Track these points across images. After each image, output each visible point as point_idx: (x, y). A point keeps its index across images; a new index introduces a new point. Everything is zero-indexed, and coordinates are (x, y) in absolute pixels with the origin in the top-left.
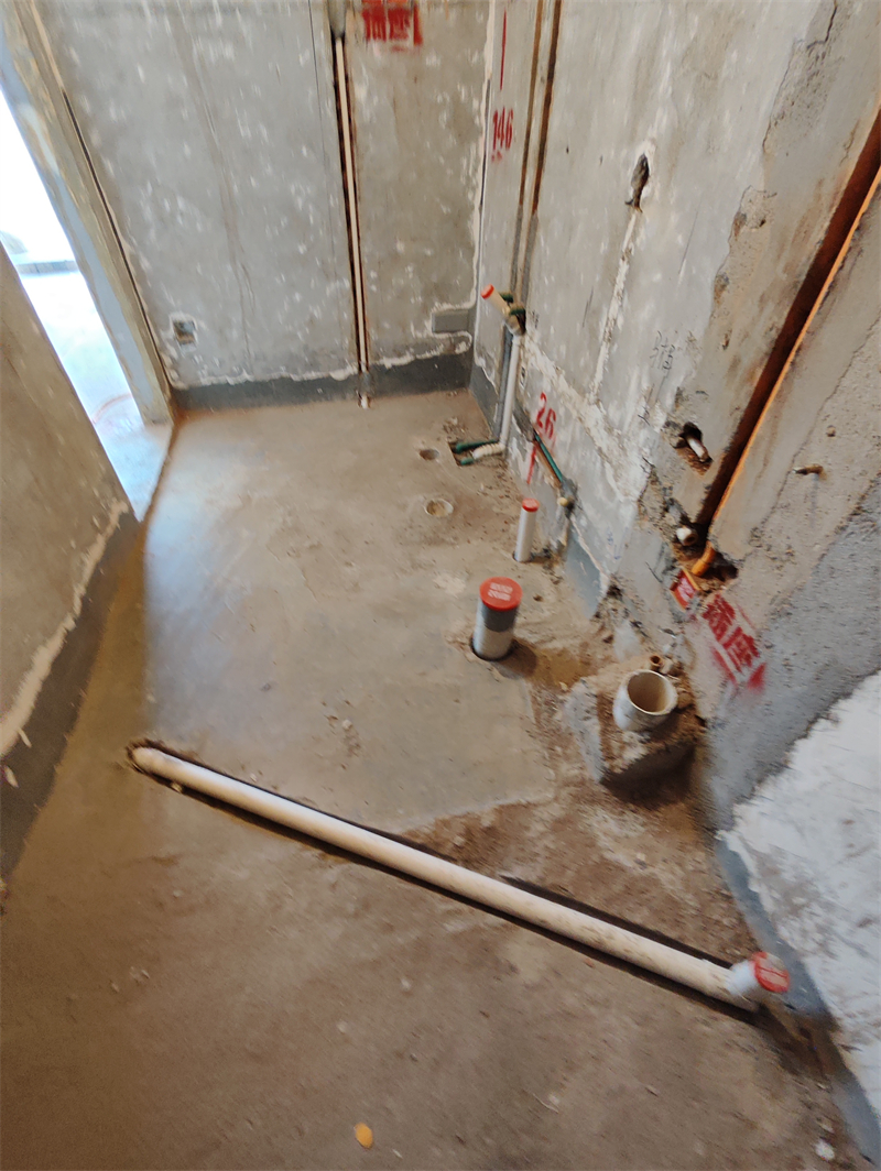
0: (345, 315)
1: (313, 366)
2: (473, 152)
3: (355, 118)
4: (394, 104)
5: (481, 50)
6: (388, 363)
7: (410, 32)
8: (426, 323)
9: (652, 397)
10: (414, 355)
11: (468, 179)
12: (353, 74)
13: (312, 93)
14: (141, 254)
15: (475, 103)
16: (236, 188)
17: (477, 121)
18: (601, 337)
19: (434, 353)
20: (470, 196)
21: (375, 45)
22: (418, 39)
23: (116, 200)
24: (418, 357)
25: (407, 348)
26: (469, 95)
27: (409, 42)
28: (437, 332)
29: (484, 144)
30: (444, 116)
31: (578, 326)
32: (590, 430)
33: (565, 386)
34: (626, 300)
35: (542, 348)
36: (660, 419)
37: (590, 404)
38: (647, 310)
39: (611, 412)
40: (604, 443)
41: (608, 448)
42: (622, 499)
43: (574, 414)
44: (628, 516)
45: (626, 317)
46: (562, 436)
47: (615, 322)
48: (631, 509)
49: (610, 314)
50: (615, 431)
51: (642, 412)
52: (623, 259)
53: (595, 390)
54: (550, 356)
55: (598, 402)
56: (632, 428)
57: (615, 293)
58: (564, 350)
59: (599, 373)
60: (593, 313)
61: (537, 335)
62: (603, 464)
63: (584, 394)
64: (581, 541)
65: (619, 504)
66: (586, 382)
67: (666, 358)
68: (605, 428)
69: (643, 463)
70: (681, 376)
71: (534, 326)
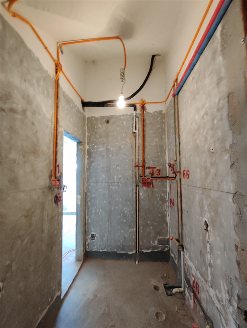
0: (134, 237)
1: (123, 250)
2: (166, 205)
3: (140, 198)
4: (148, 196)
5: (166, 188)
6: (145, 251)
7: (151, 186)
8: (155, 241)
9: (230, 294)
10: (152, 250)
11: (165, 209)
12: (140, 191)
13: (131, 194)
14: (89, 219)
15: (166, 196)
16: (113, 209)
17: (166, 199)
18: (207, 264)
19: (158, 250)
20: (166, 213)
21: (144, 188)
22: (153, 186)
23: (88, 209)
24: (153, 250)
25: (150, 247)
26: (164, 195)
27: (151, 187)
28: (158, 244)
29: (168, 203)
30: (159, 198)
31: (199, 257)
32: (212, 298)
33: (200, 276)
34: (211, 255)
35: (190, 259)
36: (235, 304)
37: (209, 287)
38: (219, 262)
39: (217, 294)
40: (218, 306)
41: (220, 309)
43: (205, 288)
45: (213, 260)
46: (203, 295)
47: (210, 261)
49: (208, 258)
50: (221, 302)
51: (228, 298)
52: (208, 243)
53: (210, 282)
54: (193, 263)
55: (212, 287)
56: (226, 304)
57: (208, 252)
58: (197, 263)
59: (210, 276)
60: (203, 255)
61: (188, 254)
62: (220, 316)
63: (206, 282)
66: (206, 277)
67: (230, 280)
68: (217, 299)
69: (235, 322)
70: (237, 290)
71: (186, 251)
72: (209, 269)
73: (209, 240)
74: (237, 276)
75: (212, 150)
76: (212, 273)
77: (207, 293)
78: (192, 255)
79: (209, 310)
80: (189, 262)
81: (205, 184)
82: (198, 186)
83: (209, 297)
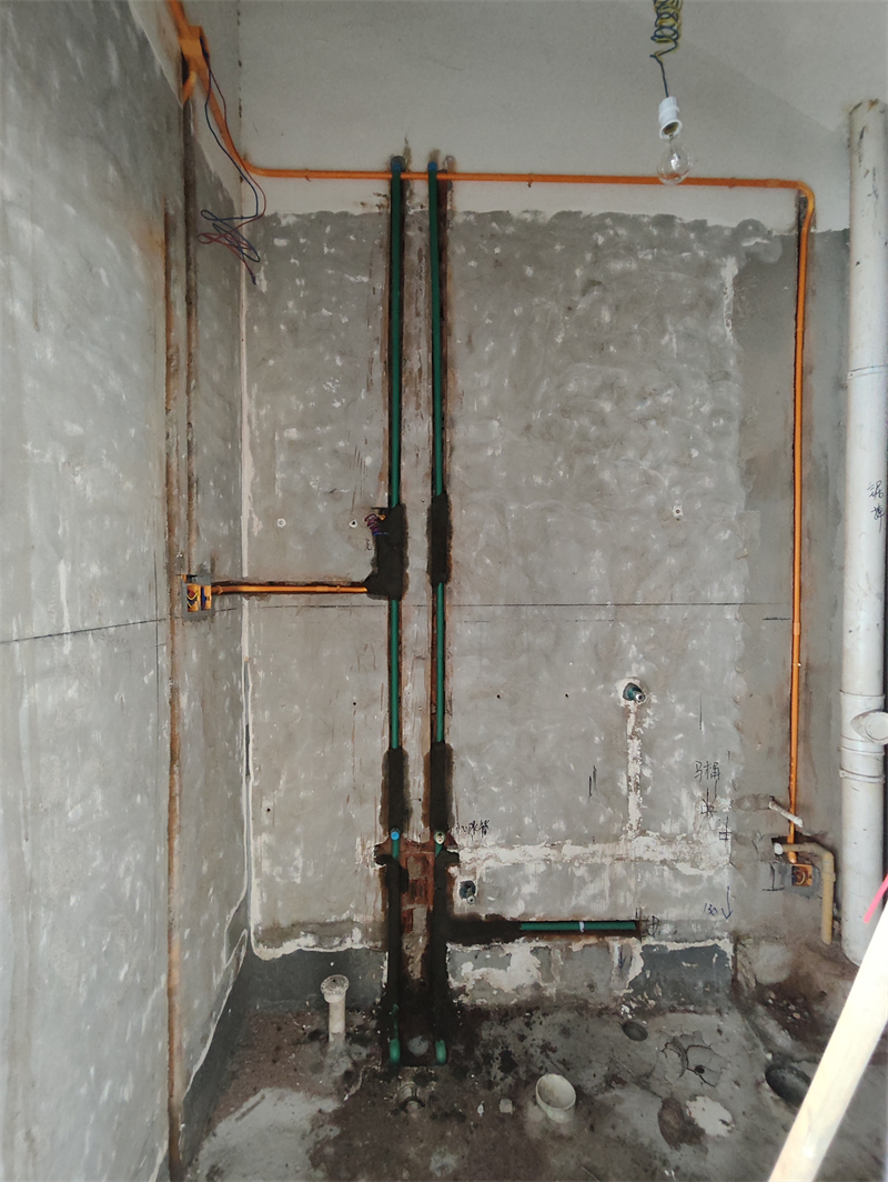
2: (240, 727)
3: (180, 730)
9: (710, 797)
11: (239, 754)
12: (179, 683)
15: (240, 684)
17: (241, 699)
18: (625, 791)
19: (228, 993)
25: (211, 1017)
26: (237, 679)
28: (229, 956)
29: (245, 717)
30: (227, 702)
31: (581, 798)
32: (640, 858)
33: (579, 850)
34: (647, 759)
35: (509, 843)
36: (725, 804)
37: (630, 841)
38: (678, 756)
39: (666, 829)
40: (667, 853)
41: (674, 853)
42: (711, 873)
43: (607, 861)
44: (725, 878)
45: (653, 767)
46: (591, 889)
47: (641, 775)
48: (726, 871)
49: (631, 773)
50: (679, 838)
51: (705, 809)
52: (631, 738)
53: (635, 828)
54: (533, 842)
55: (643, 833)
56: (698, 824)
57: (631, 759)
58: (560, 826)
59: (635, 815)
60: (604, 781)
61: (490, 839)
62: (673, 869)
63: (616, 839)
64: (672, 947)
65: (710, 879)
66: (616, 828)
67: (711, 771)
68: (663, 844)
69: (723, 836)
70: (731, 773)
71: (478, 834)
72: (634, 799)
73: (637, 729)
74: (735, 748)
75: (674, 511)
76: (647, 800)
77: (621, 862)
78: (527, 821)
79: (625, 897)
80: (497, 859)
81: (635, 592)
82: (594, 600)
83: (627, 867)
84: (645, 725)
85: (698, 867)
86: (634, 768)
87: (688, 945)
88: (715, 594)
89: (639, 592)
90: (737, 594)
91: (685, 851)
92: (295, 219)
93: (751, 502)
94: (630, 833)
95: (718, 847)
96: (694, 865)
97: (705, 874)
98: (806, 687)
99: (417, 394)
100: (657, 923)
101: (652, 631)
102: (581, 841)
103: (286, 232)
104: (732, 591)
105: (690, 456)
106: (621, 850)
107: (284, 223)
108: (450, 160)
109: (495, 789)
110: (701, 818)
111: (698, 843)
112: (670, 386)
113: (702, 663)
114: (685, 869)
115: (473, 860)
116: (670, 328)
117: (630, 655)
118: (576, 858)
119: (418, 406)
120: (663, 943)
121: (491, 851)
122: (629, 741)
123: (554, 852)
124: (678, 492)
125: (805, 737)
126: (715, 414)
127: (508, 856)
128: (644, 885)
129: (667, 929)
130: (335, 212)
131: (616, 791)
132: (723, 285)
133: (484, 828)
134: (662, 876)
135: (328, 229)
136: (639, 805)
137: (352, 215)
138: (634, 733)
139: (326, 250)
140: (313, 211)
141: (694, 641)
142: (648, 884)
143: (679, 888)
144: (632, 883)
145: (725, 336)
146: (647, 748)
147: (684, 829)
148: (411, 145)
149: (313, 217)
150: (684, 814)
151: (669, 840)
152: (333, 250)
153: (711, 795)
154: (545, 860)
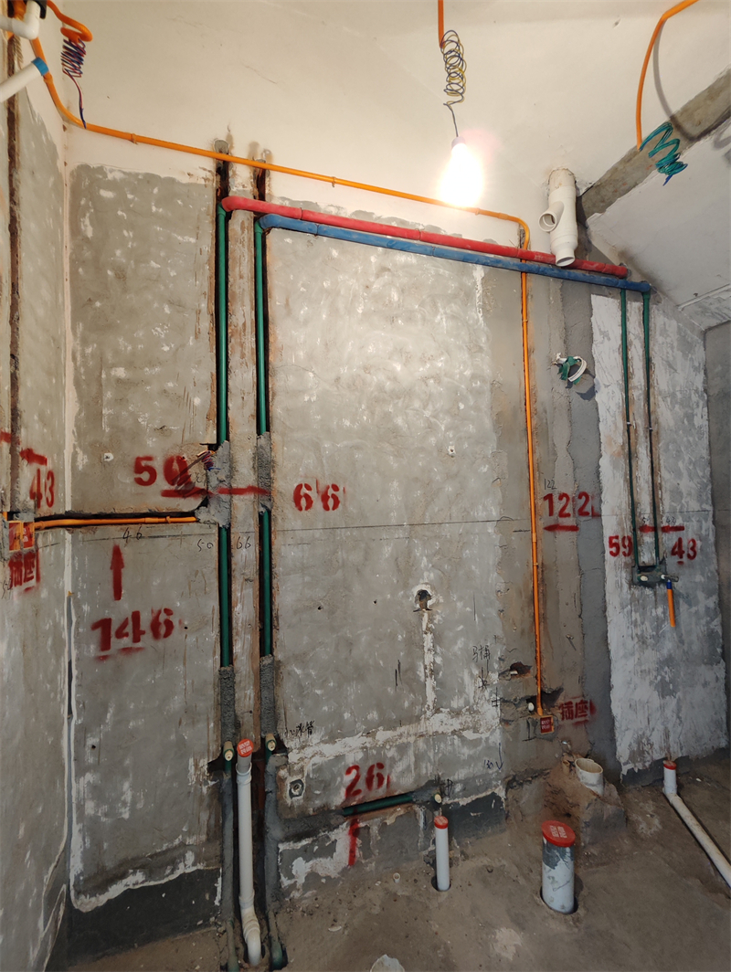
7: (34, 572)
11: (61, 694)
18: (423, 678)
20: (62, 710)
21: (16, 593)
22: (38, 575)
27: (34, 582)
28: (46, 923)
31: (389, 689)
32: (436, 732)
33: (389, 734)
34: (438, 649)
35: (332, 738)
36: (494, 677)
37: (428, 719)
38: (460, 644)
39: (455, 704)
40: (456, 724)
41: (461, 724)
42: (488, 734)
43: (412, 739)
44: (497, 738)
45: (443, 656)
46: (400, 767)
47: (434, 663)
48: (498, 731)
49: (427, 663)
50: (464, 710)
51: (481, 684)
52: (426, 633)
53: (431, 707)
54: (352, 734)
55: (437, 711)
56: (477, 697)
57: (426, 650)
58: (374, 715)
59: (431, 696)
60: (406, 671)
61: (315, 738)
62: (461, 737)
63: (418, 719)
64: (463, 802)
65: (487, 739)
66: (417, 710)
67: (484, 653)
68: (452, 718)
69: (494, 704)
70: (498, 652)
71: (304, 736)
72: (430, 683)
73: (430, 625)
74: (499, 632)
75: (449, 450)
76: (440, 683)
77: (422, 739)
78: (347, 715)
79: (426, 768)
80: (322, 754)
81: (424, 514)
82: (394, 522)
83: (427, 742)
84: (436, 621)
85: (478, 732)
86: (429, 658)
87: (474, 798)
88: (480, 514)
89: (427, 514)
90: (495, 514)
91: (469, 720)
92: (121, 175)
93: (500, 445)
94: (429, 713)
95: (491, 713)
96: (476, 730)
97: (484, 736)
98: (542, 582)
99: (242, 345)
100: (451, 784)
101: (437, 545)
102: (391, 726)
103: (112, 185)
104: (491, 511)
105: (458, 408)
106: (422, 729)
107: (110, 177)
108: (268, 154)
109: (319, 692)
110: (478, 691)
111: (477, 712)
112: (442, 353)
113: (473, 567)
114: (469, 735)
115: (301, 759)
116: (441, 310)
117: (422, 565)
118: (387, 741)
119: (243, 356)
120: (456, 800)
121: (317, 749)
122: (424, 635)
123: (370, 739)
124: (451, 436)
125: (543, 618)
126: (474, 377)
127: (330, 751)
128: (440, 755)
129: (458, 788)
130: (163, 176)
131: (416, 678)
132: (475, 283)
133: (310, 729)
134: (453, 744)
135: (156, 191)
136: (434, 688)
137: (179, 182)
138: (428, 629)
139: (154, 209)
140: (140, 172)
141: (467, 551)
142: (444, 755)
143: (466, 752)
144: (431, 754)
145: (478, 320)
146: (437, 640)
147: (467, 703)
148: (233, 133)
149: (140, 177)
150: (467, 690)
151: (456, 713)
152: (161, 210)
153: (485, 673)
154: (362, 748)
